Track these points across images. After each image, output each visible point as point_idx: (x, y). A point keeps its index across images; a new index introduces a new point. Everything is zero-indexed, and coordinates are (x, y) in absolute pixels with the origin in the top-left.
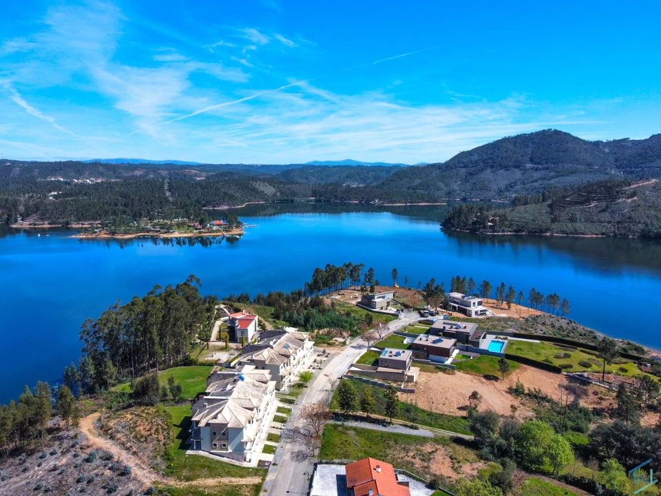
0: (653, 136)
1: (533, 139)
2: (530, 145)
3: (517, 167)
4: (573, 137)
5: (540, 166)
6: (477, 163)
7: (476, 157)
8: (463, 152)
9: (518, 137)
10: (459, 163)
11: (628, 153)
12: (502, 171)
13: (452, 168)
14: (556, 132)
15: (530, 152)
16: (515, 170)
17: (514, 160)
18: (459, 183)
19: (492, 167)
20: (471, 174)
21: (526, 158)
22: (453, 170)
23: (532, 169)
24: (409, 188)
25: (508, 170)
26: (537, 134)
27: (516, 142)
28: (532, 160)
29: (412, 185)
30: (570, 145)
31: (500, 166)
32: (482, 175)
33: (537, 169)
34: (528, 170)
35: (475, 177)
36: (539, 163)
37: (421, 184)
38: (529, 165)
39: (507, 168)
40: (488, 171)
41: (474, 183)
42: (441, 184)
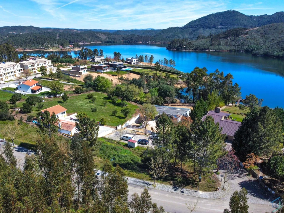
0: (276, 13)
1: (223, 15)
2: (221, 17)
3: (214, 27)
4: (241, 13)
5: (224, 27)
6: (197, 26)
7: (197, 23)
8: (192, 21)
9: (217, 13)
10: (190, 26)
11: (264, 20)
12: (208, 30)
13: (186, 28)
14: (234, 11)
15: (221, 21)
16: (213, 29)
17: (213, 24)
18: (188, 34)
19: (203, 27)
20: (194, 31)
21: (219, 23)
22: (187, 29)
23: (220, 28)
24: (167, 37)
25: (210, 29)
26: (225, 12)
27: (215, 16)
28: (221, 24)
29: (168, 36)
30: (239, 17)
31: (207, 27)
32: (198, 31)
33: (223, 28)
34: (219, 29)
35: (195, 32)
36: (224, 26)
37: (172, 35)
38: (219, 27)
39: (210, 28)
40: (202, 29)
41: (195, 35)
42: (180, 36)
